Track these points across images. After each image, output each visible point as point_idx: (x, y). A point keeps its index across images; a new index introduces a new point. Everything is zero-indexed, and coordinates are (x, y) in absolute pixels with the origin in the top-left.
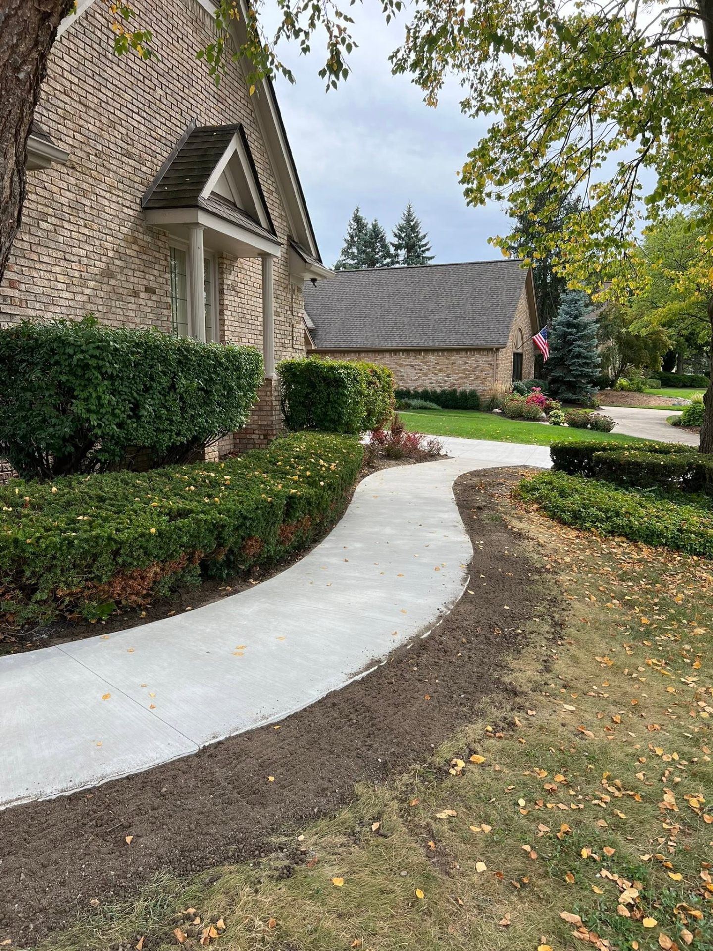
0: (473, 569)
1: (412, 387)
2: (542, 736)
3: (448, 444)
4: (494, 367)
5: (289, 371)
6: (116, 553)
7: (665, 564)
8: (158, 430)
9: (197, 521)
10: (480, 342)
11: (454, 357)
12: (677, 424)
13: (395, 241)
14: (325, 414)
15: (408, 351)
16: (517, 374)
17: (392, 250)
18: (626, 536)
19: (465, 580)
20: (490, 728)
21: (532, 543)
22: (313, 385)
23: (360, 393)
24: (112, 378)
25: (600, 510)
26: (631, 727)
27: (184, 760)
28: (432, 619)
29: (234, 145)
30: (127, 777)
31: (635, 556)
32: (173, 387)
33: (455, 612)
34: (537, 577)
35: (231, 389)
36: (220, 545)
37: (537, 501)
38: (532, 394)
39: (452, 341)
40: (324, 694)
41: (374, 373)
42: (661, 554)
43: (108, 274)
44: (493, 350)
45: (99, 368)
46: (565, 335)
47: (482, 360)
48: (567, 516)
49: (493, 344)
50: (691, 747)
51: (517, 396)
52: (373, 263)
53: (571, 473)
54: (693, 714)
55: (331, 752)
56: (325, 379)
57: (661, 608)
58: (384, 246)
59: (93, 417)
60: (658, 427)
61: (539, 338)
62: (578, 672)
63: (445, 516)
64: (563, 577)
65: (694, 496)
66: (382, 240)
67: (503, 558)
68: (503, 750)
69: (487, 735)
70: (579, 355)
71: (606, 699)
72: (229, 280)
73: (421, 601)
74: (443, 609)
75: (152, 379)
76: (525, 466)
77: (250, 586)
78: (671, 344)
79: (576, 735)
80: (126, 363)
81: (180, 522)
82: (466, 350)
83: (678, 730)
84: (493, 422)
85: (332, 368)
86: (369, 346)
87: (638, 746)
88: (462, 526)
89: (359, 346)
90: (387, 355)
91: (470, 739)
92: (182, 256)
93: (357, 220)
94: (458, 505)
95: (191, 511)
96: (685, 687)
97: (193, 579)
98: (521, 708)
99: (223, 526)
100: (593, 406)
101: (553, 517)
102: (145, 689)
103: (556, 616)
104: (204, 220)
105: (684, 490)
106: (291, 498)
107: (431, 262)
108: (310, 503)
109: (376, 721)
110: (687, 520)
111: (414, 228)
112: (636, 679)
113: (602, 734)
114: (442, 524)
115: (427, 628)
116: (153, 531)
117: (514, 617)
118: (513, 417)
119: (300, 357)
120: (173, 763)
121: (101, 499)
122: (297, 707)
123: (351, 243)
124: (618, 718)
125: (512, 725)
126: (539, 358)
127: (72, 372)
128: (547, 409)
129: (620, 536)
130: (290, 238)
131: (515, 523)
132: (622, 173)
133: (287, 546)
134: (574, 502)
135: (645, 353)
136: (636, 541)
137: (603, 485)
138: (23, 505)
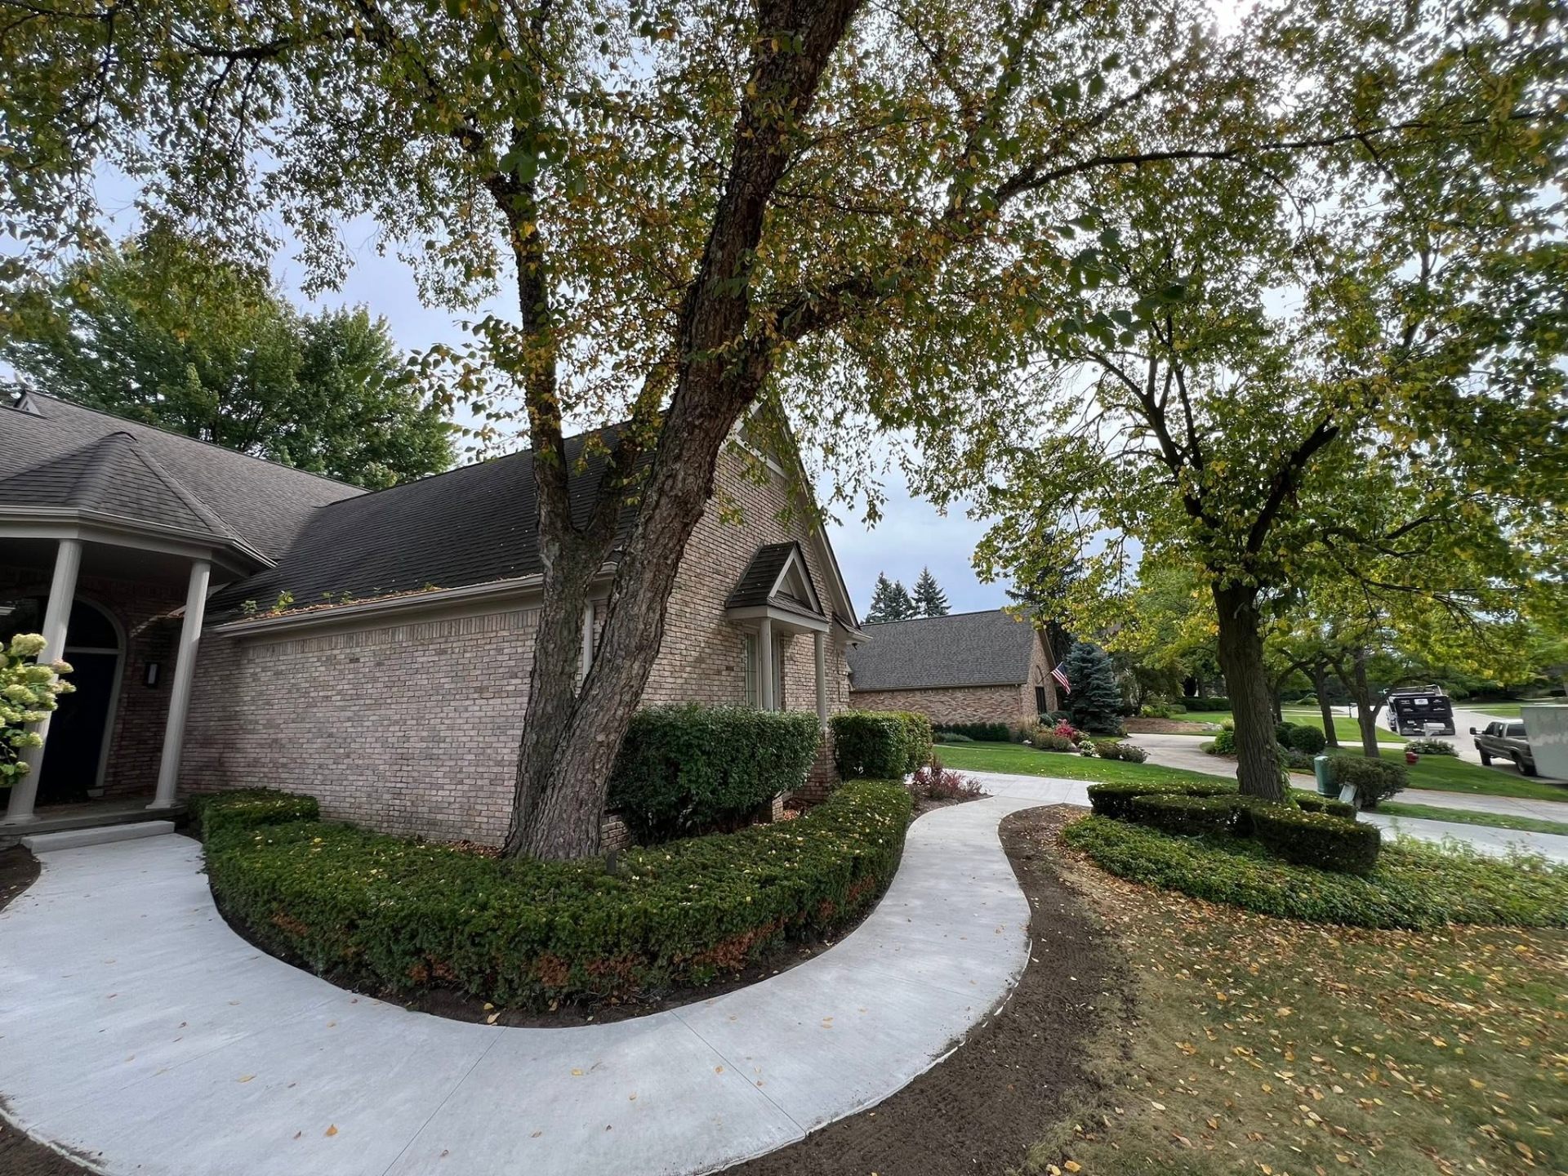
0: (1033, 932)
1: (943, 721)
2: (1136, 1142)
3: (987, 780)
4: (1018, 701)
5: (839, 724)
6: (720, 920)
7: (1230, 924)
8: (741, 793)
9: (782, 888)
10: (1003, 679)
11: (979, 693)
12: (1211, 751)
13: (916, 596)
14: (872, 761)
15: (936, 689)
16: (1042, 707)
17: (914, 603)
18: (1182, 890)
19: (1027, 945)
20: (1079, 1128)
21: (1087, 899)
22: (861, 738)
23: (902, 741)
24: (708, 754)
25: (1149, 861)
26: (1229, 1136)
27: (793, 1147)
28: (1002, 992)
29: (792, 556)
30: (747, 1163)
31: (1195, 914)
32: (753, 755)
33: (1023, 984)
34: (1098, 941)
35: (796, 752)
36: (800, 909)
37: (1084, 848)
38: (1059, 726)
39: (976, 679)
40: (912, 1078)
41: (912, 721)
42: (1223, 912)
43: (699, 660)
44: (1015, 686)
45: (699, 746)
46: (1081, 669)
47: (1007, 695)
48: (1117, 867)
49: (1015, 681)
50: (1304, 1165)
51: (1045, 728)
52: (898, 614)
53: (1113, 817)
54: (1296, 1121)
55: (927, 1148)
56: (871, 730)
57: (1236, 980)
58: (907, 601)
59: (693, 786)
60: (1191, 755)
61: (1057, 673)
62: (1160, 1061)
63: (996, 867)
64: (1126, 941)
65: (1245, 842)
66: (905, 596)
67: (1061, 918)
68: (1096, 1157)
69: (1077, 1137)
70: (1098, 687)
71: (1196, 1097)
72: (788, 653)
73: (988, 971)
74: (1011, 980)
75: (738, 751)
76: (1065, 806)
77: (826, 948)
78: (1188, 673)
79: (1171, 1142)
80: (719, 741)
81: (769, 889)
82: (991, 687)
83: (1282, 1142)
84: (1025, 755)
85: (875, 721)
86: (901, 686)
87: (1242, 1161)
88: (1014, 879)
89: (892, 686)
90: (918, 694)
91: (1061, 1141)
92: (754, 639)
93: (882, 581)
94: (1007, 854)
95: (776, 878)
96: (1280, 1085)
97: (779, 943)
98: (1107, 1105)
99: (803, 892)
100: (1122, 735)
101: (1102, 867)
102: (750, 1064)
103: (1126, 990)
104: (771, 614)
105: (1233, 834)
106: (856, 858)
107: (950, 612)
108: (871, 862)
109: (965, 1113)
110: (1243, 873)
111: (931, 585)
112: (1224, 1072)
113: (1200, 1143)
114: (995, 878)
115: (999, 1004)
116: (748, 899)
117: (1081, 991)
118: (1043, 749)
119: (846, 712)
120: (784, 1150)
121: (705, 867)
122: (888, 1093)
123: (878, 600)
124: (1213, 1123)
125: (1101, 1124)
126: (1060, 692)
127: (679, 751)
128: (1077, 740)
129: (1175, 890)
130: (834, 614)
131: (1066, 875)
132: (1110, 547)
133: (855, 905)
134: (1120, 851)
135: (1163, 681)
136: (1194, 897)
137: (1147, 833)
138: (646, 875)
